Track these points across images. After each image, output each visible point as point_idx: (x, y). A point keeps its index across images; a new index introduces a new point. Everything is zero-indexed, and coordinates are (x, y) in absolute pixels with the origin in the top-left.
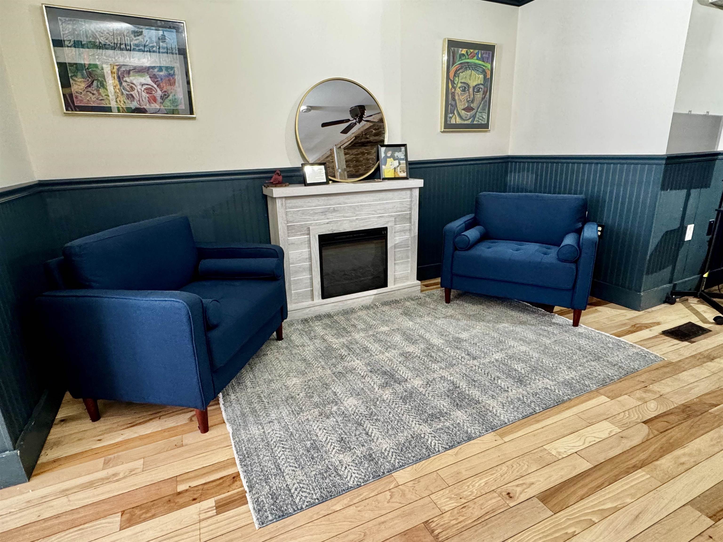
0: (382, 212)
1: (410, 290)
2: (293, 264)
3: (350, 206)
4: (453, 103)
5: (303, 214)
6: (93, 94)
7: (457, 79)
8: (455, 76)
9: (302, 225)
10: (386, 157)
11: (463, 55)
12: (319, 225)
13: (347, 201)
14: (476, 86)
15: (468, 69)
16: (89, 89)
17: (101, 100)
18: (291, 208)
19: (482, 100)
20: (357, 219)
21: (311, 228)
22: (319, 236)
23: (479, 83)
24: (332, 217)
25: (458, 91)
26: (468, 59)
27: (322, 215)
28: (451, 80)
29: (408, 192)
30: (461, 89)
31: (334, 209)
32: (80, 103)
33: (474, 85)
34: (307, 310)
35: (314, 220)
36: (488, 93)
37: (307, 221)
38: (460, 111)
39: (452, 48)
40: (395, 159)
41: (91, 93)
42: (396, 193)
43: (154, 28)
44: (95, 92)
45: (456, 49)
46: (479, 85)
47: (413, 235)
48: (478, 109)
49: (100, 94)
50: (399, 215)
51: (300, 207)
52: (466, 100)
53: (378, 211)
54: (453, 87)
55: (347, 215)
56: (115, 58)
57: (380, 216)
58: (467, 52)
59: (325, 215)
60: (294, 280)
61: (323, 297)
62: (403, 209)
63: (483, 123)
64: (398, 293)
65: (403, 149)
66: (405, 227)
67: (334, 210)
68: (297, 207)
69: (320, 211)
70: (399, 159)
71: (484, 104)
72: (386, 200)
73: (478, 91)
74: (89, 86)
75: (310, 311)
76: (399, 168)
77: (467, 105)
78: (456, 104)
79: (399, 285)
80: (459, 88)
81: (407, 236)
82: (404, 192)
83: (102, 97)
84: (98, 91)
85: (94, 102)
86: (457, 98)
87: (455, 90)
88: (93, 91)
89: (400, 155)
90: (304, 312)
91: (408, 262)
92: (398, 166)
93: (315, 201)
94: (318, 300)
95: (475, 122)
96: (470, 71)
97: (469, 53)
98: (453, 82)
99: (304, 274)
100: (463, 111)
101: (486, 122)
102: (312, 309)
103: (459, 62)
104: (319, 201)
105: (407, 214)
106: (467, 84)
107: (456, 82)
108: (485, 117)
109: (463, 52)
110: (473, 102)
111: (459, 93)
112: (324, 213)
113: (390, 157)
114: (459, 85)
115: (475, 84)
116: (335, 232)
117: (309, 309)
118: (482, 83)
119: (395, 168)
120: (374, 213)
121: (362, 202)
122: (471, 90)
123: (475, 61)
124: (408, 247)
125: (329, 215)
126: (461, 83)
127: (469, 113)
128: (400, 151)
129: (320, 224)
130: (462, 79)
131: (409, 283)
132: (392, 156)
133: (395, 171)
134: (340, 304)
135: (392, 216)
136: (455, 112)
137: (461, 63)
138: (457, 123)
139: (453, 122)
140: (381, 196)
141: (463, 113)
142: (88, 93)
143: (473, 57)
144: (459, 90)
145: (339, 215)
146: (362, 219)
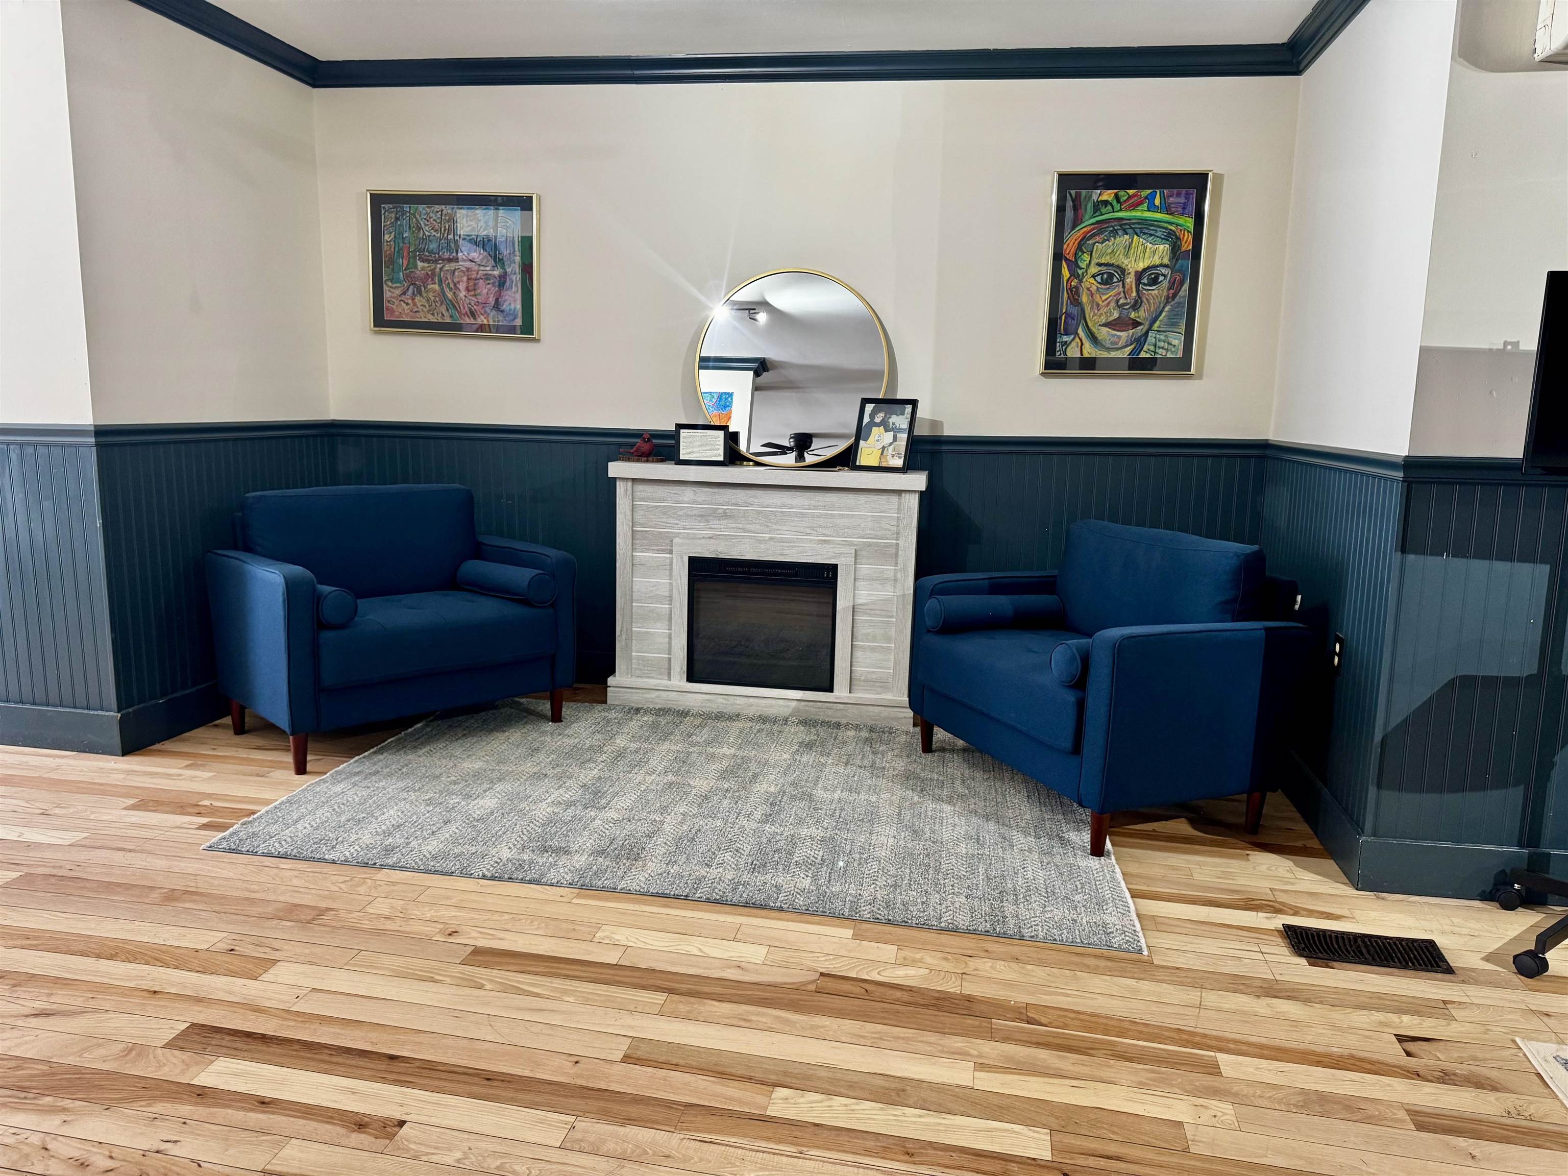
0: (827, 532)
1: (885, 712)
2: (638, 601)
3: (759, 512)
4: (1075, 311)
5: (664, 514)
6: (407, 304)
7: (1086, 257)
8: (1080, 248)
9: (660, 533)
10: (872, 424)
11: (1106, 203)
12: (693, 539)
13: (750, 500)
14: (1145, 270)
15: (1120, 232)
16: (403, 298)
17: (416, 312)
18: (643, 500)
19: (1167, 302)
20: (771, 538)
21: (676, 540)
22: (690, 558)
23: (1157, 261)
24: (722, 527)
25: (1089, 282)
26: (1121, 210)
27: (700, 521)
28: (1067, 260)
29: (894, 499)
30: (1099, 278)
31: (725, 513)
32: (391, 316)
33: (1140, 269)
34: (654, 695)
35: (684, 529)
36: (1186, 286)
37: (672, 528)
38: (1094, 330)
39: (1073, 192)
40: (886, 430)
41: (405, 302)
42: (863, 498)
43: (492, 207)
44: (410, 301)
45: (1084, 192)
46: (1155, 267)
47: (899, 592)
48: (1151, 325)
49: (415, 304)
50: (870, 545)
51: (660, 500)
52: (1113, 304)
53: (820, 530)
54: (1073, 274)
55: (752, 527)
56: (438, 254)
57: (825, 541)
58: (1117, 197)
59: (707, 521)
60: (639, 632)
61: (691, 678)
62: (880, 533)
63: (1169, 355)
64: (853, 710)
65: (909, 408)
66: (883, 571)
67: (725, 515)
68: (653, 499)
69: (696, 512)
70: (896, 430)
71: (1171, 311)
72: (840, 509)
73: (1154, 281)
74: (404, 293)
75: (658, 697)
76: (891, 448)
77: (1116, 315)
78: (1083, 311)
79: (860, 695)
80: (1094, 276)
81: (888, 592)
82: (883, 498)
83: (418, 308)
84: (413, 299)
85: (407, 315)
86: (1084, 299)
87: (1081, 281)
88: (407, 299)
89: (901, 421)
90: (648, 696)
91: (889, 649)
92: (891, 444)
93: (689, 493)
94: (679, 680)
95: (1143, 355)
96: (1126, 237)
97: (1123, 199)
98: (1074, 266)
99: (659, 625)
100: (1105, 330)
101: (1180, 355)
102: (664, 694)
103: (1093, 220)
104: (695, 493)
105: (891, 545)
106: (1118, 267)
107: (1083, 265)
108: (1177, 341)
109: (1104, 197)
110: (1136, 306)
111: (1094, 288)
112: (704, 517)
113: (878, 425)
114: (1094, 270)
115: (1141, 266)
116: (721, 556)
117: (657, 693)
118: (1166, 261)
119: (884, 448)
120: (809, 531)
121: (784, 506)
122: (1130, 280)
123: (1142, 213)
124: (891, 617)
125: (714, 523)
126: (1100, 265)
127: (1123, 334)
128: (903, 414)
129: (695, 538)
130: (1100, 257)
131: (888, 696)
132: (884, 424)
133: (882, 454)
134: (720, 699)
135: (851, 544)
136: (1080, 331)
137: (1098, 222)
138: (1086, 355)
139: (1073, 352)
140: (827, 499)
141: (1104, 333)
142: (402, 303)
143: (1134, 206)
144: (1092, 280)
145: (734, 525)
146: (782, 541)
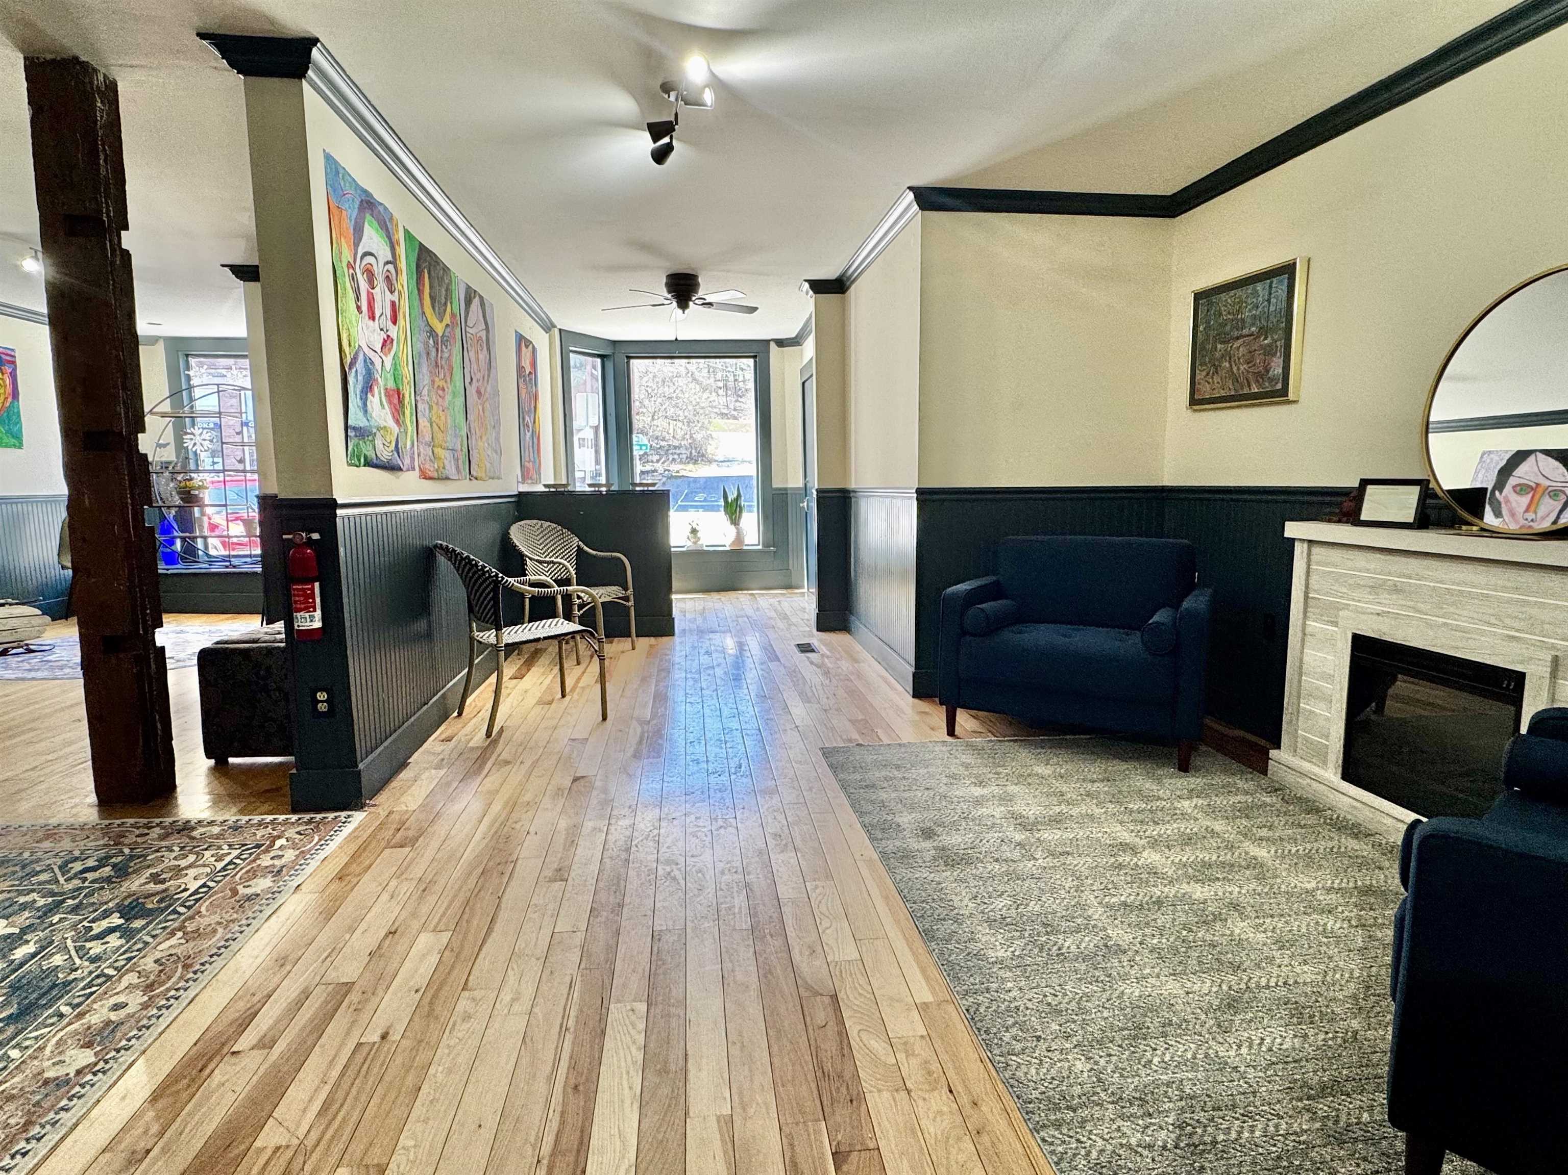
0: (1516, 625)
2: (1307, 674)
3: (1433, 589)
5: (1337, 581)
6: (1210, 383)
9: (1330, 602)
12: (1361, 613)
16: (1207, 378)
17: (1214, 389)
18: (1318, 564)
21: (1341, 613)
22: (1353, 635)
24: (1391, 603)
31: (1395, 586)
32: (1201, 395)
37: (1341, 598)
44: (1211, 380)
49: (1214, 383)
51: (1333, 565)
56: (1231, 334)
59: (1377, 593)
60: (1305, 710)
61: (1345, 776)
67: (1396, 589)
68: (1328, 564)
69: (1367, 582)
85: (1208, 393)
93: (1360, 559)
94: (1332, 774)
99: (1321, 705)
104: (1368, 560)
112: (1374, 588)
120: (1493, 620)
125: (1384, 597)
134: (1367, 812)
135: (1550, 647)
142: (1207, 382)
145: (1404, 602)
146: (1457, 629)
